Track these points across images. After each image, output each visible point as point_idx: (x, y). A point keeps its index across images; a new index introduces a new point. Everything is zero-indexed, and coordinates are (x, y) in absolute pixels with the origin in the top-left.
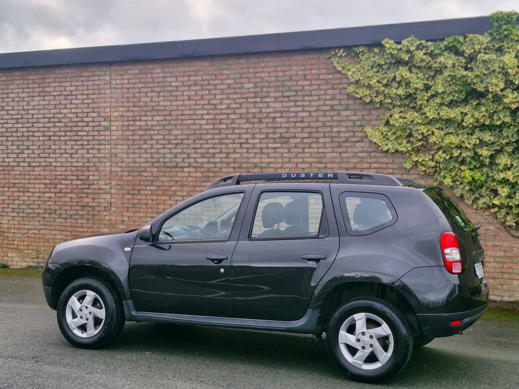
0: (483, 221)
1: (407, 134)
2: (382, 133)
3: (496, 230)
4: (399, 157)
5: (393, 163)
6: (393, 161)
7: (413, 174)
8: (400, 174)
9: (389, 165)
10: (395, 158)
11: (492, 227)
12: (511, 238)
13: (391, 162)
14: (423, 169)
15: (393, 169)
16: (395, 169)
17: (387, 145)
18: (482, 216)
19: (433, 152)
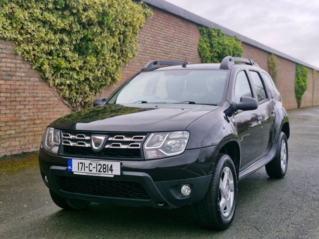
0: (52, 95)
1: (20, 27)
2: (3, 23)
3: (58, 101)
4: (9, 45)
5: (6, 49)
6: (6, 47)
7: (19, 59)
8: (11, 59)
9: (3, 51)
10: (7, 45)
11: (56, 99)
12: (64, 106)
13: (5, 48)
14: (27, 56)
15: (6, 54)
16: (8, 54)
17: (5, 33)
18: (52, 92)
19: (32, 44)
